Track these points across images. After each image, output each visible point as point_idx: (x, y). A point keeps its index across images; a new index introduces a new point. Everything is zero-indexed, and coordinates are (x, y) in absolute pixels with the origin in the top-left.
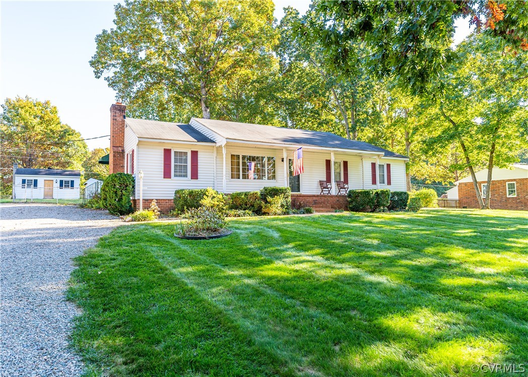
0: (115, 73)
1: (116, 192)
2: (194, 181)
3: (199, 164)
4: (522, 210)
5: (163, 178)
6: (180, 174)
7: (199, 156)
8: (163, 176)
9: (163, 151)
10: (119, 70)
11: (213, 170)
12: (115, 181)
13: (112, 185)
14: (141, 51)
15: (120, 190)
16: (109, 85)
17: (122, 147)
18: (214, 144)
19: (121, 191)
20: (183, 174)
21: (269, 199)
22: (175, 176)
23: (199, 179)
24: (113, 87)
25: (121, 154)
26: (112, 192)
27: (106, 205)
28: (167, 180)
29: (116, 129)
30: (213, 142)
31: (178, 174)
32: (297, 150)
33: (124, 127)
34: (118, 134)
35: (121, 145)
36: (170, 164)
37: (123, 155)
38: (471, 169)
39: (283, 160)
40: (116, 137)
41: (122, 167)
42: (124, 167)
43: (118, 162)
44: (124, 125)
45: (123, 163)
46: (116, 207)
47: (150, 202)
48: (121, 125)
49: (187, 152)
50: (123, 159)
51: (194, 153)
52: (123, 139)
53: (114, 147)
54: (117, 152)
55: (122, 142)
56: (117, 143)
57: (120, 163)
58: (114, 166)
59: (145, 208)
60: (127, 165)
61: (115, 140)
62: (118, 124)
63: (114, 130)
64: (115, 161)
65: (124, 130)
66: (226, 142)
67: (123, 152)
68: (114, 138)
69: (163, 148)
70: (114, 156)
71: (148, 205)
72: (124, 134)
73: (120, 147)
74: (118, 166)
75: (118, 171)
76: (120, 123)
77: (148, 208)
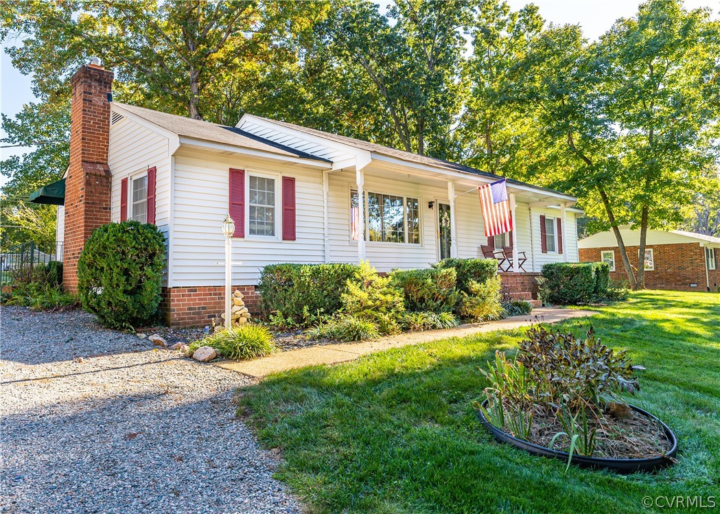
0: (26, 42)
1: (126, 272)
2: (288, 244)
3: (298, 206)
6: (260, 227)
7: (297, 189)
9: (227, 174)
10: (34, 38)
11: (321, 220)
12: (125, 242)
13: (117, 252)
14: (75, 10)
15: (138, 267)
16: (14, 62)
17: (104, 163)
18: (328, 166)
19: (141, 269)
20: (265, 227)
21: (475, 285)
22: (252, 232)
23: (297, 241)
24: (20, 67)
25: (104, 180)
26: (116, 270)
27: (98, 305)
28: (237, 242)
29: (90, 122)
30: (329, 162)
31: (256, 227)
32: (489, 185)
33: (108, 119)
34: (94, 133)
35: (102, 159)
36: (243, 205)
37: (107, 182)
38: (616, 229)
39: (431, 205)
40: (91, 140)
41: (106, 208)
42: (110, 209)
43: (96, 196)
44: (109, 115)
45: (107, 201)
46: (126, 309)
47: (200, 295)
48: (101, 114)
49: (273, 180)
50: (107, 190)
51: (289, 183)
52: (105, 146)
53: (85, 164)
54: (95, 175)
55: (104, 153)
56: (94, 155)
57: (101, 201)
58: (86, 207)
59: (189, 309)
60: (122, 204)
61: (88, 147)
62: (95, 113)
63: (85, 125)
64: (88, 194)
65: (109, 126)
66: (371, 160)
67: (108, 175)
68: (86, 143)
69: (227, 167)
70: (88, 183)
71: (195, 301)
72: (108, 136)
73: (97, 163)
74: (95, 208)
75: (96, 219)
76: (100, 110)
77: (195, 309)
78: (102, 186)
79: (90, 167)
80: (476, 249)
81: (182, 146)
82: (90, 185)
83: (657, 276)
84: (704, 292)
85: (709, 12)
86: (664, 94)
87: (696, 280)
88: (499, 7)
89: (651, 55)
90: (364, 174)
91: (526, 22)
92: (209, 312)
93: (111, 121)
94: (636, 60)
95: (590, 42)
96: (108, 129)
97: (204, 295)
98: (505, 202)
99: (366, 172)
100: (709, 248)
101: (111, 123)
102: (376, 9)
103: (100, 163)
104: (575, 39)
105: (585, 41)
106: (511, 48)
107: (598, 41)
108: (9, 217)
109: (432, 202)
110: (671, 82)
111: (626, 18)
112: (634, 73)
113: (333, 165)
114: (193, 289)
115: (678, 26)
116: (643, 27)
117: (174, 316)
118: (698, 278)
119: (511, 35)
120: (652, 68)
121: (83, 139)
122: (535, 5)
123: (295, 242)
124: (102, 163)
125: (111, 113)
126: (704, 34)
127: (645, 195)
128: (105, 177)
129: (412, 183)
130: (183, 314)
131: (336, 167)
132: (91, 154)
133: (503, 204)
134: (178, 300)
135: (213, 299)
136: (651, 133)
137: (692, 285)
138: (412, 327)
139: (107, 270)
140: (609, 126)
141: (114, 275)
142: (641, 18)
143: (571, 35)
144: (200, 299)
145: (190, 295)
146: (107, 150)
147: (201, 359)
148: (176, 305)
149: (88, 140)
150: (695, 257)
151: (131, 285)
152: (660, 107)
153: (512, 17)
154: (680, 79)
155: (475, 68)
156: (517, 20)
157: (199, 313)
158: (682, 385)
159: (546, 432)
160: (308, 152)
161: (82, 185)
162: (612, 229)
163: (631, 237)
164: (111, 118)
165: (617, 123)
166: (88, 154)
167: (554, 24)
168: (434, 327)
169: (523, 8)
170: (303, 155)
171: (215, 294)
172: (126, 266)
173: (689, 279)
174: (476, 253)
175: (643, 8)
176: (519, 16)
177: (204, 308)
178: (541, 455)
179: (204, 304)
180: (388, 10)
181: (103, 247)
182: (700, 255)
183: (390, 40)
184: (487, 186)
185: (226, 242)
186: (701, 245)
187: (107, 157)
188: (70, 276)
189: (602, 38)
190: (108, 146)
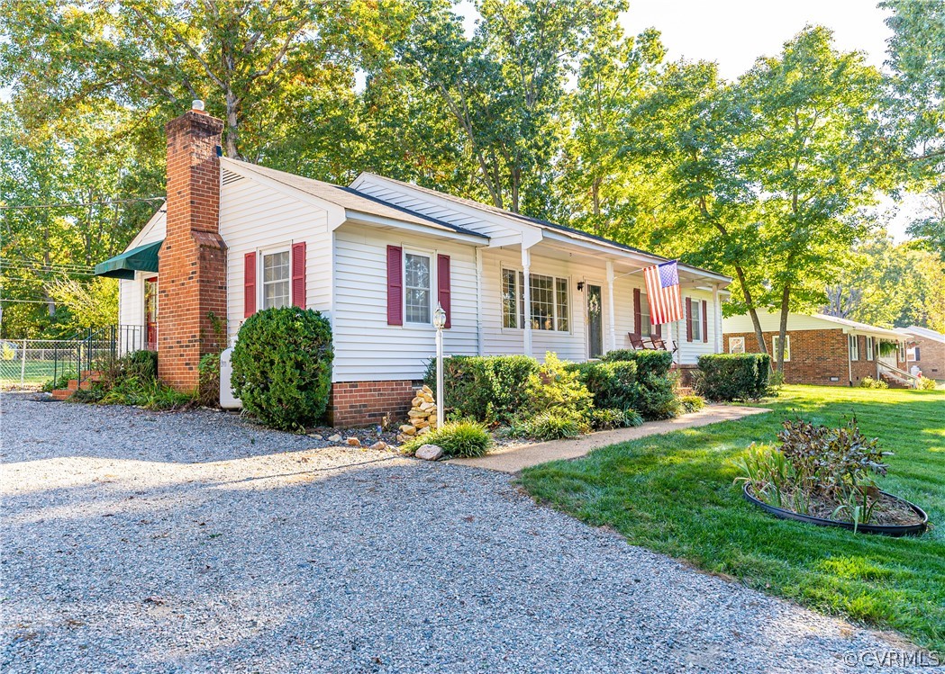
1: (300, 366)
3: (452, 289)
4: (800, 383)
5: (385, 325)
6: (418, 313)
7: (452, 268)
8: (385, 318)
9: (385, 252)
11: (475, 305)
13: (290, 343)
15: (311, 359)
17: (215, 232)
20: (421, 313)
22: (409, 319)
23: (452, 329)
25: (219, 253)
28: (395, 330)
29: (199, 182)
30: (484, 237)
31: (412, 313)
32: (657, 266)
33: (218, 178)
34: (203, 196)
35: (213, 227)
36: (401, 288)
37: (222, 256)
38: (753, 311)
39: (580, 286)
40: (200, 204)
41: (221, 288)
42: (226, 288)
43: (211, 273)
44: (218, 174)
45: (222, 279)
46: (297, 407)
47: (361, 391)
48: (211, 172)
49: (428, 258)
50: (222, 266)
51: (444, 261)
52: (215, 211)
53: (195, 233)
54: (210, 247)
55: (214, 219)
56: (203, 222)
57: (216, 279)
58: (200, 286)
59: (351, 407)
60: (246, 282)
61: (197, 212)
62: (204, 170)
63: (193, 185)
64: (203, 270)
65: (219, 186)
66: (542, 239)
67: (222, 249)
68: (196, 207)
69: (384, 244)
70: (202, 257)
71: (356, 398)
72: (218, 198)
73: (208, 232)
74: (211, 287)
75: (212, 300)
76: (209, 167)
77: (356, 407)
78: (218, 260)
79: (202, 238)
80: (623, 338)
81: (349, 222)
82: (205, 259)
83: (793, 368)
84: (845, 386)
85: (865, 56)
86: (810, 152)
87: (838, 374)
88: (612, 29)
89: (798, 103)
90: (531, 254)
91: (646, 49)
92: (370, 411)
93: (221, 180)
94: (779, 108)
95: (728, 83)
96: (218, 190)
97: (366, 391)
98: (675, 287)
99: (533, 252)
100: (852, 335)
101: (221, 183)
102: (459, 22)
103: (210, 232)
104: (710, 79)
105: (723, 82)
106: (626, 82)
107: (737, 82)
108: (50, 292)
109: (581, 283)
110: (817, 137)
111: (769, 56)
112: (777, 123)
113: (491, 241)
114: (354, 384)
115: (829, 71)
116: (788, 69)
117: (337, 415)
118: (839, 370)
119: (626, 65)
120: (796, 118)
121: (192, 202)
122: (657, 29)
123: (451, 330)
124: (213, 233)
125: (222, 171)
126: (857, 82)
127: (788, 272)
128: (219, 249)
129: (561, 260)
130: (346, 412)
131: (493, 244)
132: (200, 221)
133: (673, 289)
134: (341, 397)
135: (373, 395)
136: (795, 199)
137: (832, 379)
138: (602, 425)
139: (278, 363)
140: (751, 189)
141: (288, 368)
142: (786, 58)
143: (705, 74)
144: (361, 396)
145: (351, 391)
146: (218, 216)
147: (428, 457)
148: (339, 403)
149: (197, 203)
150: (837, 346)
151: (304, 380)
152: (806, 166)
153: (629, 41)
154: (829, 132)
155: (583, 106)
156: (635, 47)
157: (360, 412)
158: (900, 474)
159: (821, 509)
160: (469, 228)
161: (194, 259)
162: (748, 313)
163: (770, 320)
164: (221, 177)
165: (758, 184)
166: (197, 221)
167: (686, 58)
168: (623, 425)
169: (642, 33)
170: (460, 231)
171: (375, 390)
172: (300, 358)
173: (830, 371)
174: (623, 343)
175: (788, 45)
176: (638, 42)
177: (365, 406)
178: (825, 526)
179: (365, 401)
180: (477, 26)
181: (272, 337)
182: (843, 343)
183: (482, 66)
184: (654, 267)
185: (437, 333)
186: (845, 332)
187: (217, 224)
188: (169, 369)
189: (742, 79)
190: (218, 211)
